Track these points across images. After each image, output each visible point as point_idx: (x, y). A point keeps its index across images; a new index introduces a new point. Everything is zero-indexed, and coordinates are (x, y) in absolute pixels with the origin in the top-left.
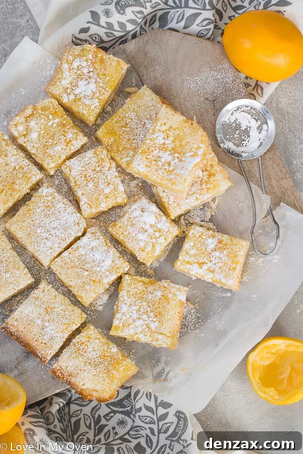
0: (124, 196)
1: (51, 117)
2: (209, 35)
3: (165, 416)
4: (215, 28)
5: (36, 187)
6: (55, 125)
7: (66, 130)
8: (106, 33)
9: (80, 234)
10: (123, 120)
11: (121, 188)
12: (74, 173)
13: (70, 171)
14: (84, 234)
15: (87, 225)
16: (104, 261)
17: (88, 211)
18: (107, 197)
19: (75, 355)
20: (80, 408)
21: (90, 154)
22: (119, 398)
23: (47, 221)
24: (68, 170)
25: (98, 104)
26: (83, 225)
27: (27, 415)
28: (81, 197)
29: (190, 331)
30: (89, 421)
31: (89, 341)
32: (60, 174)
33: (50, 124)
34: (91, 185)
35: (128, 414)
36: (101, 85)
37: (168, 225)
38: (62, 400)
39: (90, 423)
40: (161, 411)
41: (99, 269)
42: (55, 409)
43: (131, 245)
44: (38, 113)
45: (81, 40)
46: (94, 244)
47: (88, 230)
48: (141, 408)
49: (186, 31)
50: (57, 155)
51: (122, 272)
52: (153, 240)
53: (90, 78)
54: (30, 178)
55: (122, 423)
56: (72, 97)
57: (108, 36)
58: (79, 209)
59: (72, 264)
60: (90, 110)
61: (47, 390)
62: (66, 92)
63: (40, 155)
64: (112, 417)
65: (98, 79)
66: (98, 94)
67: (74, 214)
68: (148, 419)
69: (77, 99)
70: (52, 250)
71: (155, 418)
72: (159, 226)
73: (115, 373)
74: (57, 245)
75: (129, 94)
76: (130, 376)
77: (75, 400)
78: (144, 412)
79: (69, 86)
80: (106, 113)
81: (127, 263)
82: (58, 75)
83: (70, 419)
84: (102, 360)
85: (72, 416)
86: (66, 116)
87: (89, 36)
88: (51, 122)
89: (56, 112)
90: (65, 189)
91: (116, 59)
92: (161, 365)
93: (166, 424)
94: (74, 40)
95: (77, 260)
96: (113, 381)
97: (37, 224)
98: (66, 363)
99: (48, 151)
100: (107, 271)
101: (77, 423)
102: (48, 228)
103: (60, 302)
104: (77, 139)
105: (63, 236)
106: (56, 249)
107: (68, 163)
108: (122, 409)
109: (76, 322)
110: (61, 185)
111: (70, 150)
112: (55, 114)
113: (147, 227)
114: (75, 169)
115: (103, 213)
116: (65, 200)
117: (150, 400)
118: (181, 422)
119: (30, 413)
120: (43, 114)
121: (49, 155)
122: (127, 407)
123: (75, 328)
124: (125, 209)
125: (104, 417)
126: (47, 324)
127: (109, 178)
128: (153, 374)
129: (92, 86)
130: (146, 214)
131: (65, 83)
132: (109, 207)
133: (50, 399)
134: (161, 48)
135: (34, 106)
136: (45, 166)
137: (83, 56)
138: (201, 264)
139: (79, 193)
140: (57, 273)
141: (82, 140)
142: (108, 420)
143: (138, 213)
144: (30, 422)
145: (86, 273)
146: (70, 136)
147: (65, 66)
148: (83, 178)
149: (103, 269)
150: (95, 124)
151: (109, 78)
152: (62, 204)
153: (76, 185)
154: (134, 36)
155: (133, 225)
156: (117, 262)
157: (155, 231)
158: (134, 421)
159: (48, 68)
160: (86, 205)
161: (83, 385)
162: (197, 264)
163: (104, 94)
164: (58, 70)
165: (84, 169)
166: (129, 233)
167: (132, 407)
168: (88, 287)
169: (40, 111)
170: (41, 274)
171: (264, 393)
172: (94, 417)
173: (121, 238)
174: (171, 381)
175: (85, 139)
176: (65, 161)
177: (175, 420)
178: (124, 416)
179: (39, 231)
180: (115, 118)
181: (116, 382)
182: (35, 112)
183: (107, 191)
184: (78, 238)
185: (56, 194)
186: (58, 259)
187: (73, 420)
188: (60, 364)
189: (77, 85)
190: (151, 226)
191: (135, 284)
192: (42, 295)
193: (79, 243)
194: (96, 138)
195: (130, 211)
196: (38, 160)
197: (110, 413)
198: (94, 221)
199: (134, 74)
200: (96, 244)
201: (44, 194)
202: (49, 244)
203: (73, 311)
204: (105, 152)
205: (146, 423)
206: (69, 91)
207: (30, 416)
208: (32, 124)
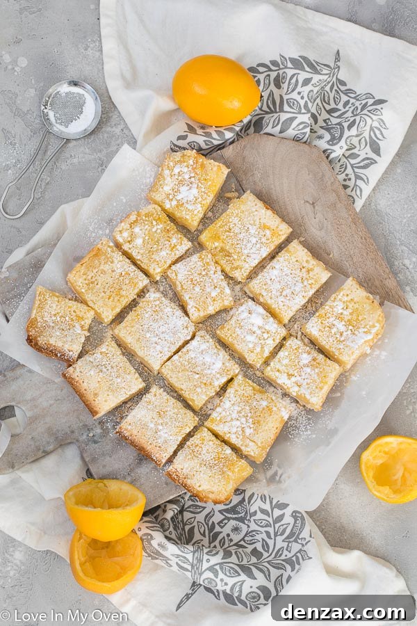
0: (231, 299)
1: (154, 223)
2: (305, 139)
3: (281, 517)
4: (311, 132)
5: (142, 293)
6: (159, 231)
7: (170, 235)
8: (204, 141)
9: (189, 338)
10: (226, 225)
11: (228, 291)
12: (180, 277)
13: (176, 275)
14: (193, 337)
15: (195, 329)
16: (214, 364)
17: (195, 314)
18: (214, 300)
19: (190, 457)
20: (193, 515)
21: (195, 258)
22: (232, 505)
23: (155, 325)
24: (174, 274)
25: (200, 209)
26: (192, 329)
27: (143, 521)
28: (189, 301)
29: (302, 433)
30: (203, 528)
31: (203, 443)
32: (164, 280)
33: (154, 230)
34: (197, 289)
35: (242, 520)
36: (203, 190)
37: (276, 326)
38: (176, 507)
39: (205, 530)
40: (277, 513)
41: (209, 372)
42: (169, 515)
43: (240, 347)
44: (142, 219)
45: (180, 147)
46: (204, 347)
47: (197, 333)
48: (256, 512)
49: (282, 135)
50: (163, 261)
51: (232, 374)
52: (261, 342)
53: (191, 183)
54: (137, 283)
55: (236, 529)
56: (174, 203)
57: (207, 144)
58: (187, 314)
59: (183, 368)
60: (192, 216)
61: (161, 496)
62: (168, 198)
63: (146, 261)
64: (226, 524)
65: (200, 184)
66: (200, 199)
67: (182, 318)
68: (264, 522)
69: (180, 205)
70: (162, 354)
71: (270, 520)
72: (267, 327)
73: (230, 474)
74: (166, 349)
75: (230, 199)
76: (245, 477)
77: (188, 507)
78: (260, 516)
79: (170, 192)
80: (207, 219)
81: (237, 366)
82: (159, 181)
83: (184, 527)
84: (216, 462)
85: (186, 524)
86: (169, 222)
87: (188, 144)
88: (155, 228)
89: (159, 218)
90: (170, 294)
91: (217, 164)
92: (274, 468)
93: (283, 525)
94: (173, 146)
95: (186, 363)
96: (229, 482)
97: (145, 329)
98: (182, 465)
99: (153, 256)
100: (218, 373)
101: (192, 530)
102: (157, 332)
103: (173, 406)
104: (181, 244)
105: (172, 340)
106: (166, 353)
107: (173, 267)
108: (236, 516)
109: (189, 425)
110: (166, 291)
111: (175, 255)
112: (158, 220)
113: (255, 329)
114: (181, 273)
115: (211, 317)
116: (172, 304)
117: (265, 503)
118: (298, 522)
119: (146, 519)
120: (146, 220)
121: (155, 260)
122: (240, 513)
123: (188, 430)
124: (231, 313)
125: (218, 524)
126: (160, 427)
127: (215, 281)
128: (266, 478)
129: (195, 191)
130: (254, 315)
131: (167, 189)
132: (217, 310)
133: (163, 507)
134: (259, 153)
135: (138, 212)
136: (151, 271)
137: (184, 162)
138: (290, 376)
139: (186, 297)
140: (168, 376)
141: (186, 245)
142: (222, 527)
143: (245, 315)
144: (147, 527)
145: (198, 376)
146: (174, 241)
147: (167, 172)
148: (189, 282)
149: (214, 372)
150: (197, 230)
151: (210, 183)
152: (170, 309)
153: (183, 289)
154: (232, 142)
155: (241, 327)
156: (227, 364)
157: (264, 333)
158: (249, 526)
159: (148, 175)
160: (194, 309)
161: (200, 486)
162: (286, 374)
163: (206, 199)
164: (159, 177)
165: (190, 273)
166: (238, 335)
167: (246, 512)
168: (199, 390)
169: (144, 217)
170: (150, 380)
171: (379, 491)
172: (208, 525)
173: (229, 340)
174: (285, 482)
175: (189, 244)
176: (170, 266)
177: (292, 521)
178: (238, 522)
179: (148, 335)
180: (219, 223)
181: (231, 482)
182: (139, 218)
183: (214, 294)
184: (187, 342)
185: (163, 299)
186: (168, 363)
187: (187, 528)
188: (176, 466)
189: (178, 191)
190: (260, 328)
191: (245, 386)
192: (154, 399)
193: (188, 347)
194: (199, 244)
195: (237, 313)
196: (143, 266)
197: (224, 520)
198: (201, 325)
199: (233, 180)
200: (205, 347)
201: (152, 299)
202: (159, 348)
203: (185, 414)
204: (210, 256)
205: (262, 527)
206: (171, 197)
207: (146, 522)
208: (137, 230)
